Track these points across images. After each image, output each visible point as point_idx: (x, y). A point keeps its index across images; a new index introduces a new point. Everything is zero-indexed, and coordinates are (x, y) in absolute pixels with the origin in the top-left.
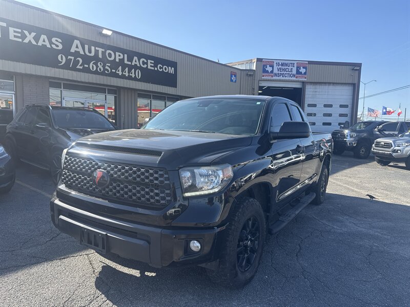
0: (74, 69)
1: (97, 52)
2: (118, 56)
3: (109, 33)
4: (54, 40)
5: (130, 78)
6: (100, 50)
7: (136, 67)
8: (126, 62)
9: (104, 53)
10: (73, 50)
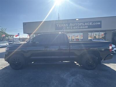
0: (70, 29)
1: (75, 24)
2: (81, 24)
3: (78, 20)
4: (66, 25)
5: (84, 28)
6: (76, 24)
7: (86, 25)
8: (83, 25)
9: (77, 24)
10: (70, 25)
